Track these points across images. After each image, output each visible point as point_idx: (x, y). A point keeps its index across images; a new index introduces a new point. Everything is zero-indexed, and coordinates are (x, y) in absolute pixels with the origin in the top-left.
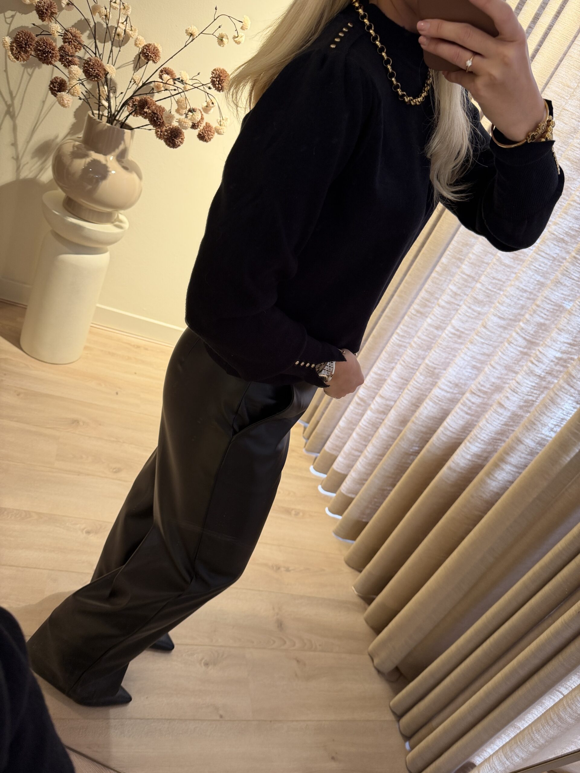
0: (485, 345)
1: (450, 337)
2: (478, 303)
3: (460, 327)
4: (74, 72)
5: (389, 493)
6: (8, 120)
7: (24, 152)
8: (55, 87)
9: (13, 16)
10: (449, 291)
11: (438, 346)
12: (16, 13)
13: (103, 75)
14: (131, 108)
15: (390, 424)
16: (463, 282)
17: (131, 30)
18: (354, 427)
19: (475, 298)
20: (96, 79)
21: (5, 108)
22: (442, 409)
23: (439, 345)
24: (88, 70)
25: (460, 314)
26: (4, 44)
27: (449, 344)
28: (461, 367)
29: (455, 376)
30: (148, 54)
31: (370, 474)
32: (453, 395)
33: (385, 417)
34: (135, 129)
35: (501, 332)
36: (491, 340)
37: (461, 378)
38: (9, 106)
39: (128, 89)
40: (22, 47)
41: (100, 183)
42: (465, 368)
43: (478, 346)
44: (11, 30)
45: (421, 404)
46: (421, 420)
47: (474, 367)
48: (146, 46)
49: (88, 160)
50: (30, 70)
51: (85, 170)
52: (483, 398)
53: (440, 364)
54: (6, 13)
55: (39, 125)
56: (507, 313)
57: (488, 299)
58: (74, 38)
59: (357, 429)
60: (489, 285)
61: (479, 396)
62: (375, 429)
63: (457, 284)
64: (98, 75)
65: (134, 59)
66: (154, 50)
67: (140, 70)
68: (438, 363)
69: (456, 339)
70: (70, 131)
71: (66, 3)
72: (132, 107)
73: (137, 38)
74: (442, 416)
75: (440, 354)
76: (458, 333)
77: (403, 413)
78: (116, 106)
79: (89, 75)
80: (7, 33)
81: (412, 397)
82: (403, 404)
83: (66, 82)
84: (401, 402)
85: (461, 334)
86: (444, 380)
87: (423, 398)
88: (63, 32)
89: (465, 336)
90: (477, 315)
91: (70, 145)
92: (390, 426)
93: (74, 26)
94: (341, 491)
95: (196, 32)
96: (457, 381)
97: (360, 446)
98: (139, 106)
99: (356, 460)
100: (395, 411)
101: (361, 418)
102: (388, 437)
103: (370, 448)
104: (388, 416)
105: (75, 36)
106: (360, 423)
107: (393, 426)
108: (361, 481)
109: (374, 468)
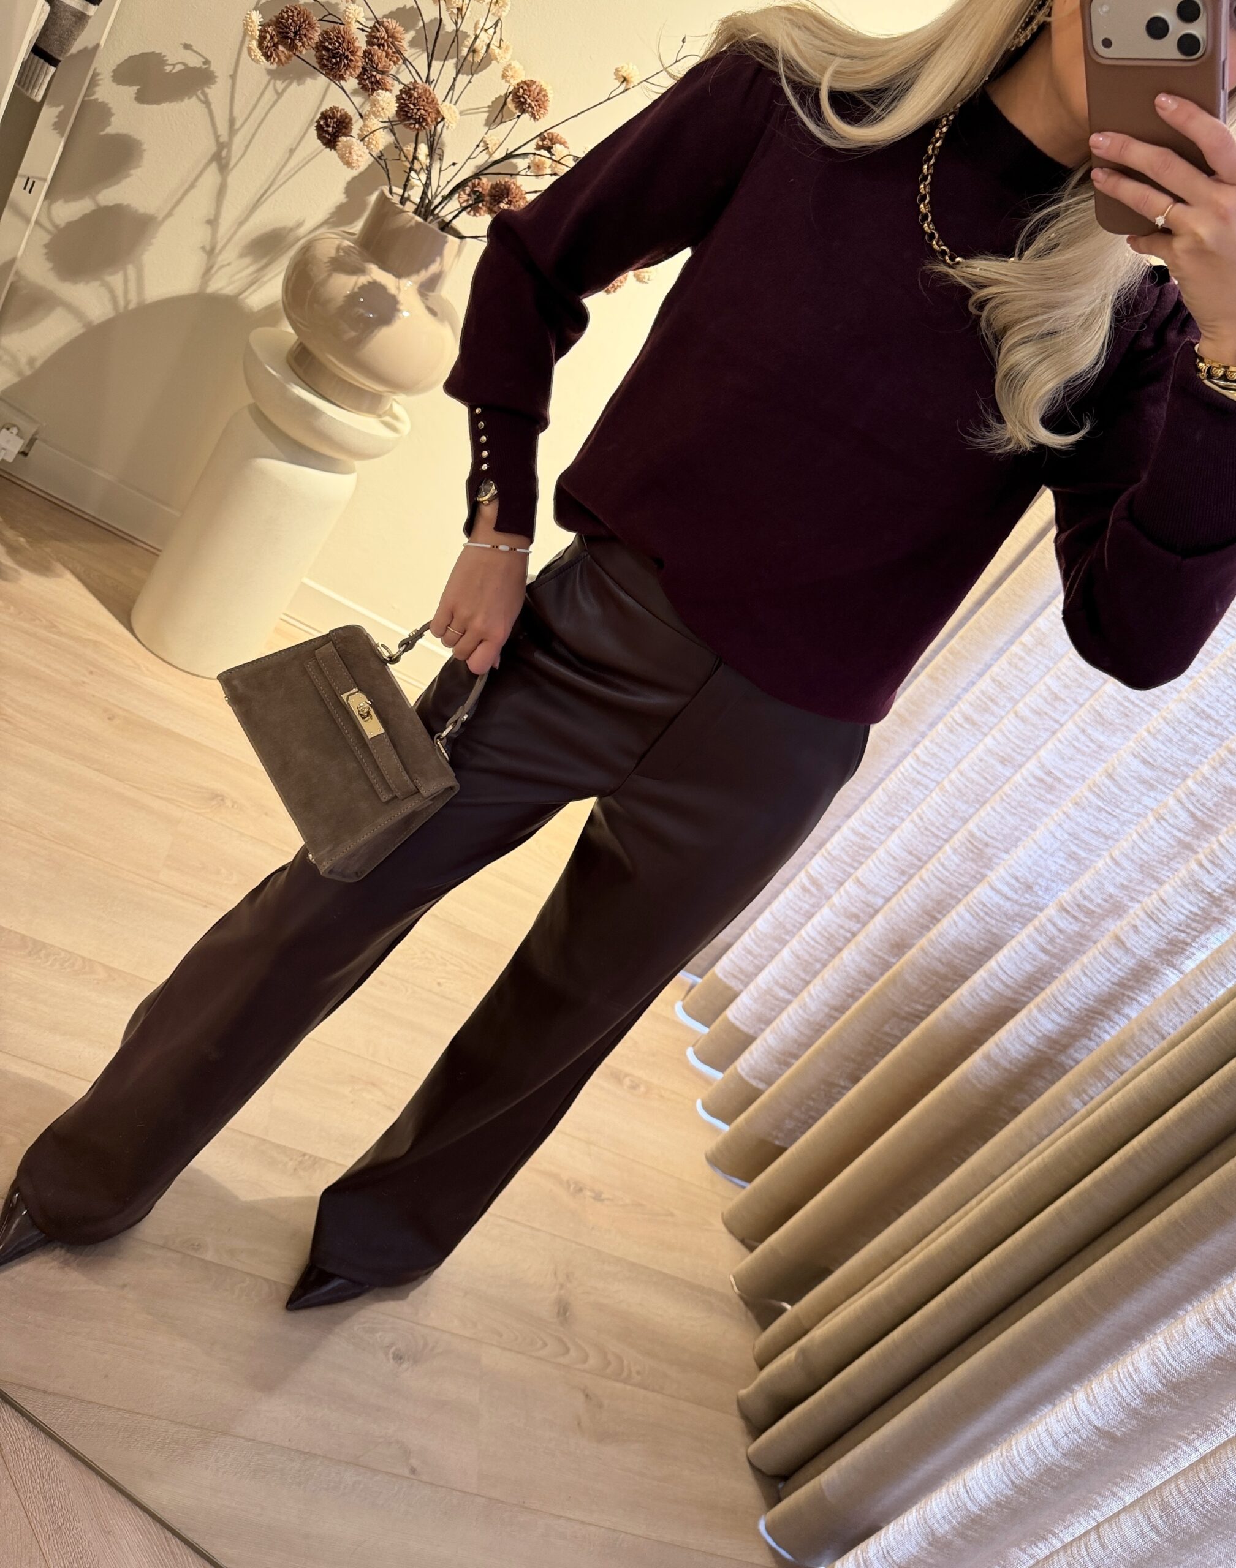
0: (1104, 814)
1: (1030, 785)
2: (1103, 725)
3: (1055, 767)
4: (381, 103)
5: (840, 1095)
6: (212, 172)
7: (229, 240)
8: (328, 126)
10: (1044, 688)
11: (1003, 800)
13: (432, 121)
14: (465, 197)
15: (870, 946)
16: (1077, 676)
17: (500, 47)
19: (1099, 714)
20: (417, 126)
21: (214, 149)
22: (989, 931)
23: (1004, 797)
24: (407, 106)
25: (1060, 741)
26: (246, 24)
27: (1027, 799)
28: (1045, 852)
29: (1030, 868)
30: (526, 100)
31: (808, 1046)
32: (1017, 908)
33: (860, 929)
34: (467, 239)
35: (1143, 794)
36: (1118, 807)
37: (1040, 875)
38: (221, 146)
39: (469, 158)
40: (287, 37)
41: (376, 331)
42: (1052, 855)
43: (1089, 814)
45: (944, 916)
46: (941, 947)
47: (1072, 856)
48: (525, 82)
49: (363, 280)
50: (280, 85)
51: (352, 299)
52: (1083, 922)
53: (1000, 837)
55: (271, 194)
57: (1123, 721)
58: (390, 40)
59: (794, 943)
61: (1075, 917)
63: (1063, 677)
64: (424, 119)
65: (490, 104)
66: (538, 94)
67: (504, 126)
68: (995, 835)
69: (1043, 792)
70: (328, 219)
72: (469, 195)
73: (510, 65)
74: (986, 948)
75: (1002, 817)
76: (1049, 780)
77: (902, 927)
78: (439, 186)
79: (406, 115)
80: (258, 3)
81: (927, 896)
82: (905, 907)
83: (353, 121)
84: (901, 902)
85: (1056, 784)
86: (1002, 870)
87: (953, 902)
88: (371, 24)
89: (1065, 789)
90: (1096, 749)
91: (331, 244)
92: (868, 949)
93: (391, 15)
94: (736, 1069)
95: (635, 77)
96: (1031, 879)
97: (794, 980)
98: (492, 193)
99: (781, 1010)
100: (885, 918)
101: (806, 923)
102: (859, 972)
103: (816, 988)
104: (866, 927)
105: (393, 37)
106: (803, 933)
107: (875, 951)
108: (784, 1057)
109: (818, 1033)
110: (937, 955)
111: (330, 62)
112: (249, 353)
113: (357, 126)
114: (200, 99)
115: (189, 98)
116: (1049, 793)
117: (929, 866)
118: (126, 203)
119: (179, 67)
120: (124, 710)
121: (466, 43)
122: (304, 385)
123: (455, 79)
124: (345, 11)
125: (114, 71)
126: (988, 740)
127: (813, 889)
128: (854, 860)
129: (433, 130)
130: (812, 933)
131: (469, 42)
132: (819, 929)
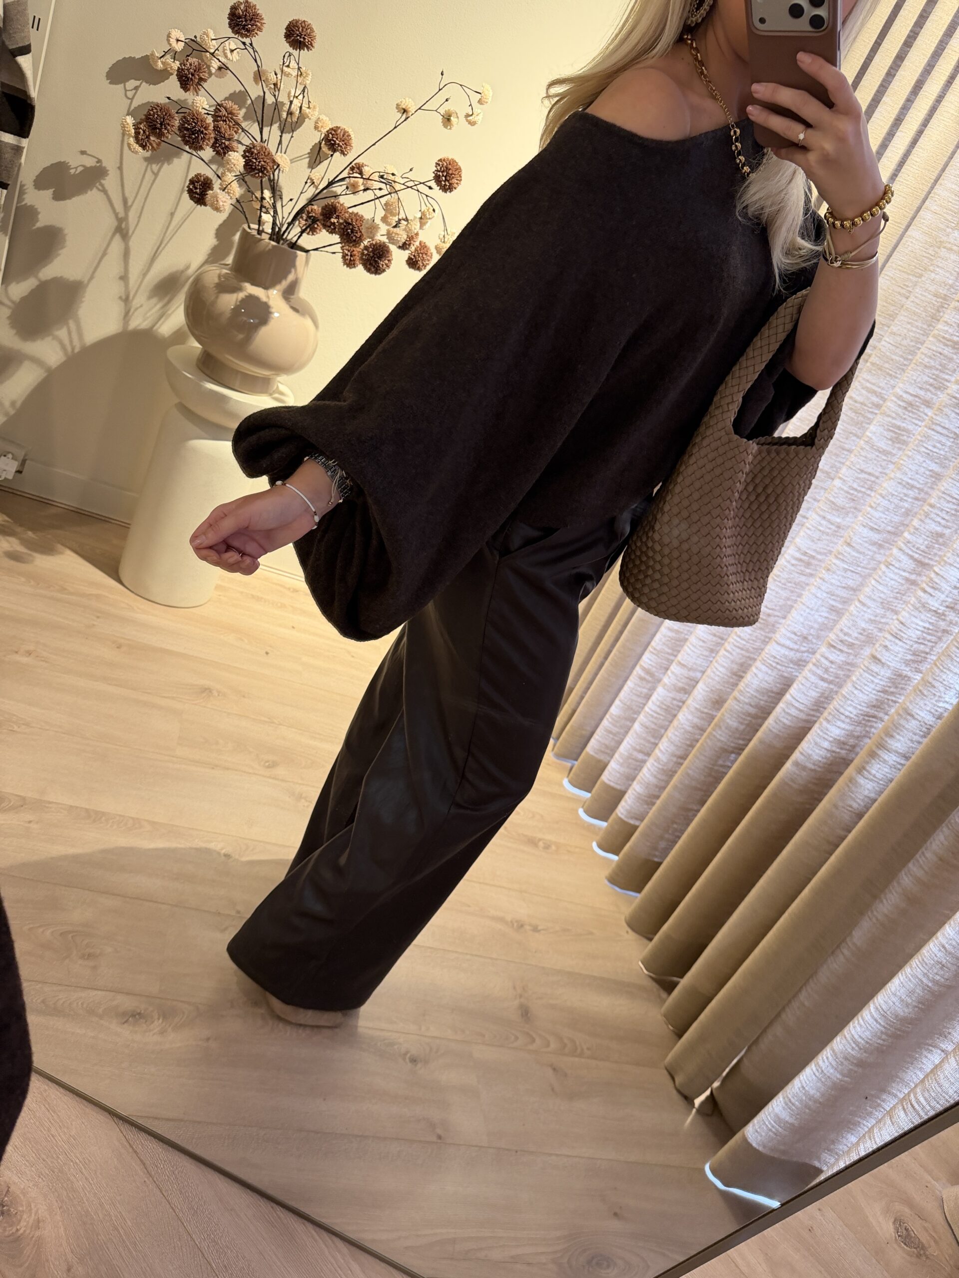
0: (850, 573)
1: (793, 565)
2: (837, 510)
3: (809, 549)
4: (233, 161)
5: (695, 816)
6: (117, 242)
7: (137, 288)
8: (196, 188)
9: (136, 88)
11: (775, 580)
12: (141, 84)
13: (270, 169)
14: (303, 222)
15: (698, 705)
17: (309, 108)
18: (636, 716)
19: (833, 503)
20: (260, 175)
21: (115, 224)
22: (782, 676)
24: (251, 161)
25: (808, 529)
26: (123, 127)
27: (792, 576)
28: (812, 610)
29: (803, 623)
30: (335, 141)
31: (664, 787)
32: (798, 655)
33: (687, 698)
34: (311, 252)
38: (120, 221)
39: (301, 193)
40: (156, 128)
41: (258, 331)
42: (817, 611)
43: (838, 575)
44: (132, 108)
45: (747, 671)
46: (748, 695)
47: (831, 609)
48: (332, 129)
49: (241, 295)
50: (155, 167)
51: (236, 310)
52: (847, 652)
53: (778, 608)
54: (127, 84)
56: (883, 522)
57: (852, 504)
58: (230, 116)
59: (641, 718)
60: (854, 481)
61: (840, 650)
62: (670, 717)
64: (264, 169)
65: (309, 151)
66: (343, 136)
67: (322, 164)
69: (803, 568)
70: (208, 258)
71: (217, 68)
72: (306, 220)
73: (319, 119)
74: (782, 689)
75: (777, 593)
76: (805, 558)
77: (718, 687)
78: (283, 218)
79: (251, 168)
80: (128, 111)
81: (732, 662)
82: (718, 673)
83: (213, 182)
84: (715, 670)
85: (811, 561)
86: (783, 630)
87: (750, 662)
88: (212, 109)
89: (818, 563)
90: (836, 529)
91: (214, 273)
92: (696, 708)
93: (226, 99)
94: (617, 815)
95: (412, 108)
96: (805, 632)
97: (647, 745)
98: (323, 214)
99: (642, 767)
100: (705, 684)
101: (647, 702)
102: (693, 727)
103: (664, 745)
104: (692, 694)
105: (231, 113)
106: (646, 709)
107: (702, 709)
108: (650, 799)
109: (671, 777)
110: (747, 701)
111: (191, 138)
112: (168, 363)
113: (217, 184)
114: (99, 190)
115: (91, 190)
116: (807, 568)
117: (730, 640)
118: (59, 276)
119: (80, 169)
120: (128, 640)
121: (284, 109)
122: (211, 380)
123: (281, 136)
124: (193, 103)
125: (35, 181)
127: (648, 677)
128: (673, 650)
129: (272, 176)
130: (654, 708)
131: (286, 108)
132: (658, 703)
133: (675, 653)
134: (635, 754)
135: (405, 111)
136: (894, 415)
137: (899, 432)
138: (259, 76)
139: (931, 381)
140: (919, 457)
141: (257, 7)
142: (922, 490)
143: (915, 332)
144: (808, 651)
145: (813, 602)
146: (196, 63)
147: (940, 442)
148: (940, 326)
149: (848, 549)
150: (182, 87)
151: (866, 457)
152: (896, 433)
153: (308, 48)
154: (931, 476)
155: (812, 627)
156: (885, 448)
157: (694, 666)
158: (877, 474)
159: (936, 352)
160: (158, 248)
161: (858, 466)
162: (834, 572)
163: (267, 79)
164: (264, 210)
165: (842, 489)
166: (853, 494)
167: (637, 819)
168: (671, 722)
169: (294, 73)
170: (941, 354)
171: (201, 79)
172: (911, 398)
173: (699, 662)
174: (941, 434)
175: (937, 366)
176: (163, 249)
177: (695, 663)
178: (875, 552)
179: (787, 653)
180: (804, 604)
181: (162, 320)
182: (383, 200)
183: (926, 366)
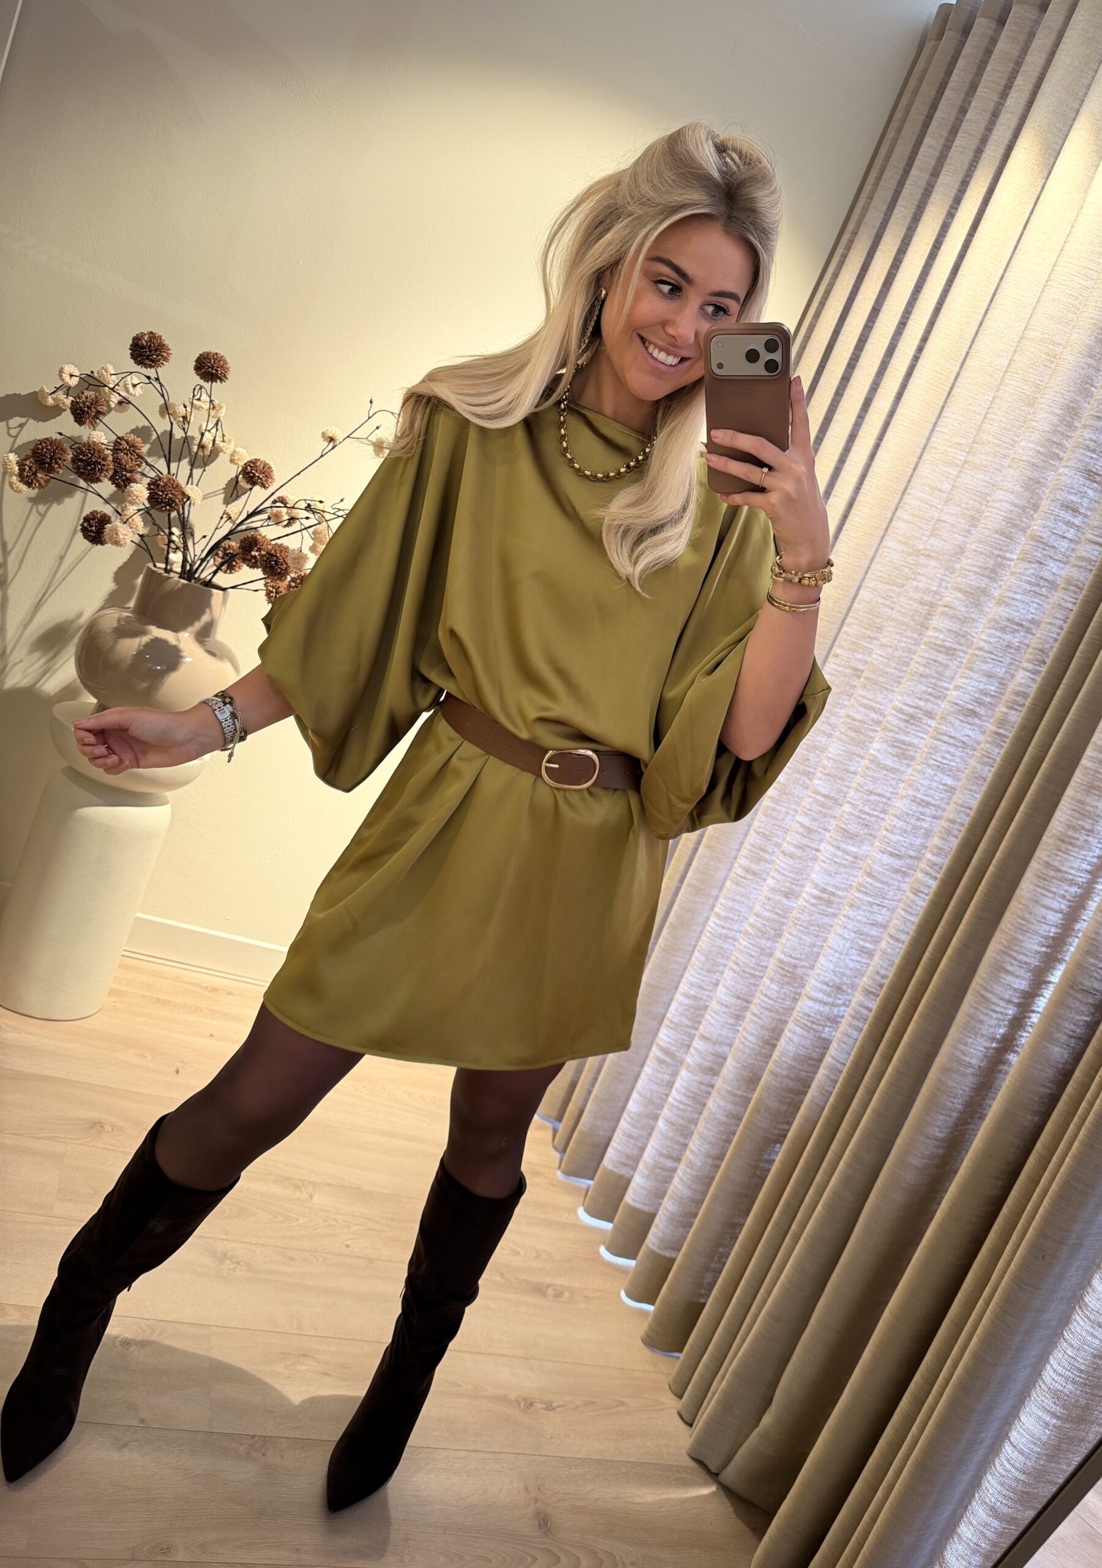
1: (813, 905)
4: (135, 493)
8: (91, 526)
9: (22, 426)
10: (798, 825)
11: (796, 924)
12: (27, 421)
13: (179, 501)
14: (220, 560)
15: (729, 1088)
16: (820, 808)
17: (223, 441)
20: (168, 508)
22: (820, 1037)
24: (156, 493)
25: (823, 861)
27: (813, 917)
30: (254, 475)
31: (702, 1200)
32: (835, 1011)
34: (229, 590)
39: (216, 528)
40: (45, 464)
41: (165, 678)
44: (16, 446)
45: (780, 1039)
46: (786, 1065)
48: (251, 461)
49: (145, 640)
50: (42, 508)
51: (139, 656)
53: (803, 957)
54: (10, 421)
58: (132, 449)
60: (864, 804)
63: (810, 813)
64: (171, 501)
65: (226, 487)
66: (264, 468)
67: (240, 499)
68: (799, 956)
69: (824, 907)
70: (106, 602)
71: (116, 401)
72: (222, 558)
73: (235, 453)
75: (800, 939)
76: (824, 895)
78: (195, 556)
79: (157, 501)
80: (12, 447)
81: (762, 1027)
82: (748, 1043)
83: (111, 519)
84: (744, 1040)
85: (832, 898)
86: (813, 981)
87: (782, 1026)
88: (113, 443)
91: (112, 618)
92: (728, 1091)
93: (128, 434)
94: (647, 1245)
95: (339, 435)
96: (838, 981)
97: (675, 1147)
98: (241, 547)
99: (672, 1178)
100: (734, 1059)
101: (670, 1091)
102: (727, 1116)
103: (695, 1144)
104: (722, 1073)
105: (133, 446)
106: (670, 1099)
107: (735, 1091)
108: (685, 1219)
109: (709, 1185)
110: (784, 1073)
112: (54, 721)
113: (117, 522)
116: (830, 907)
117: (756, 1000)
121: (195, 443)
123: (191, 470)
124: (90, 438)
126: (770, 882)
127: (668, 1059)
128: (694, 1022)
129: (181, 509)
130: (678, 1097)
131: (197, 442)
132: (683, 1091)
133: (697, 1026)
134: (662, 1160)
135: (331, 439)
136: (896, 730)
137: (905, 747)
138: (166, 409)
139: (930, 690)
140: (929, 771)
141: (163, 338)
142: (939, 807)
143: (906, 642)
144: (844, 1004)
145: (841, 945)
146: (93, 396)
147: (948, 752)
148: (930, 633)
149: (869, 880)
150: (76, 421)
151: (873, 777)
152: (901, 748)
153: (221, 380)
154: (946, 790)
155: (844, 975)
156: (891, 765)
157: (720, 1039)
158: (888, 795)
159: (931, 659)
160: (44, 595)
161: (866, 788)
162: (858, 908)
163: (175, 412)
164: (172, 545)
165: (853, 814)
166: (865, 819)
167: (673, 1249)
168: (700, 1113)
169: (206, 406)
170: (935, 661)
171: (99, 413)
172: (911, 710)
173: (724, 1032)
174: (949, 744)
175: (934, 674)
176: (49, 596)
177: (720, 1035)
178: (900, 881)
179: (821, 1009)
180: (832, 948)
181: (47, 676)
182: (311, 530)
183: (921, 675)
